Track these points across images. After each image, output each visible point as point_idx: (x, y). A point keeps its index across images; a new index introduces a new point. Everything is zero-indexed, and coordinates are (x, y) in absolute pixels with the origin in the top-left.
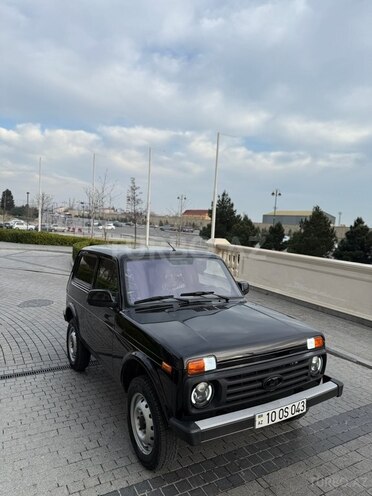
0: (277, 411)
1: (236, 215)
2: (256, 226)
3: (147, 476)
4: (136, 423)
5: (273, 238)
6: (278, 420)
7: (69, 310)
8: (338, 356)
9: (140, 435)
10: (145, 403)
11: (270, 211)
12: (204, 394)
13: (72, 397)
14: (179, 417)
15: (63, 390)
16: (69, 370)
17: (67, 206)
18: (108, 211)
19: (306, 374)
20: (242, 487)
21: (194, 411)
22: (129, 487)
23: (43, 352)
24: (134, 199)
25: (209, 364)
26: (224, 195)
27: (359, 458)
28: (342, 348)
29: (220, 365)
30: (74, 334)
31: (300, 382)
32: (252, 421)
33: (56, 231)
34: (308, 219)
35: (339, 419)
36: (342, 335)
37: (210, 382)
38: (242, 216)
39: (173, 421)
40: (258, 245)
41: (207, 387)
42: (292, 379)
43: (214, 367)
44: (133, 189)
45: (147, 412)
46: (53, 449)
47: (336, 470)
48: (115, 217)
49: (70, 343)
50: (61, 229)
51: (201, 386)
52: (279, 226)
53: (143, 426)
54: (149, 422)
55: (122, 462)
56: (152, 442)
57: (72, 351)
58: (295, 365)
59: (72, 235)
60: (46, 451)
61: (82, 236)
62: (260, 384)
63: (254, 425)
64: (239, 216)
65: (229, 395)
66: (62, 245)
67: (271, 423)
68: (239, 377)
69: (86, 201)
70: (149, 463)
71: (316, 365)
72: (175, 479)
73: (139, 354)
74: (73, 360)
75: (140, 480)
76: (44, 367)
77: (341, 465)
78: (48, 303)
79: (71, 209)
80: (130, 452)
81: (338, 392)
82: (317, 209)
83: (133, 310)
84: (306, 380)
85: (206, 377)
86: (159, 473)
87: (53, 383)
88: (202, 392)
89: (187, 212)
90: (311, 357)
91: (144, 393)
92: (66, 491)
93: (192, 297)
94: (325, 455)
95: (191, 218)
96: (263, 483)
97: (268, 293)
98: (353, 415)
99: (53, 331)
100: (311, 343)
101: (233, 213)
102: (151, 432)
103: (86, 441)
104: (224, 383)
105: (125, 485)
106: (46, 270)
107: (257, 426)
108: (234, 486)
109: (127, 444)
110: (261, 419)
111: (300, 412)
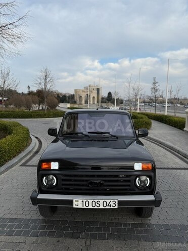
6: (91, 207)
19: (129, 186)
21: (44, 189)
24: (155, 89)
25: (54, 166)
29: (61, 168)
32: (71, 202)
41: (55, 178)
43: (57, 168)
44: (154, 83)
62: (86, 183)
63: (72, 205)
67: (85, 207)
83: (61, 138)
85: (52, 172)
100: (138, 167)
110: (77, 203)
111: (112, 207)
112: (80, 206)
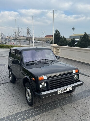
0: (64, 89)
1: (61, 36)
2: (67, 40)
3: (30, 108)
4: (27, 95)
5: (72, 43)
6: (64, 92)
7: (9, 66)
8: (87, 76)
9: (28, 97)
10: (29, 89)
11: (72, 35)
12: (44, 85)
13: (11, 90)
14: (37, 92)
15: (8, 88)
16: (10, 83)
17: (9, 36)
18: (22, 37)
19: (73, 80)
20: (55, 109)
21: (41, 90)
22: (25, 110)
23: (3, 78)
24: (29, 33)
25: (45, 78)
26: (57, 30)
27: (88, 101)
28: (88, 74)
29: (48, 78)
30: (11, 73)
31: (71, 82)
32: (57, 92)
33: (6, 44)
34: (83, 36)
35: (84, 92)
36: (88, 70)
37: (45, 82)
38: (63, 37)
39: (36, 93)
40: (68, 45)
41: (45, 84)
42: (69, 81)
43: (46, 78)
44: (28, 30)
45: (29, 91)
46: (6, 102)
47: (81, 104)
48: (24, 39)
49: (10, 75)
50: (8, 43)
51: (43, 83)
52: (74, 39)
53: (29, 95)
54: (30, 94)
55: (24, 105)
56: (31, 99)
57: (11, 77)
58: (69, 77)
59: (11, 45)
60: (4, 103)
61: (14, 45)
62: (59, 82)
63: (57, 93)
64: (62, 37)
65: (50, 85)
66: (8, 48)
67: (62, 92)
68: (53, 81)
69: (15, 34)
70: (31, 104)
71: (76, 77)
72: (38, 108)
73: (27, 76)
74: (11, 80)
75: (28, 109)
76: (3, 83)
77: (83, 103)
78: (4, 65)
79: (11, 37)
80: (26, 102)
81: (82, 84)
82: (85, 33)
83: (25, 65)
84: (73, 81)
85: (44, 81)
86: (34, 107)
87: (6, 86)
88: (43, 85)
89: (46, 36)
90: (74, 75)
91: (28, 86)
92: (9, 112)
93: (42, 61)
94: (79, 101)
95: (48, 38)
96: (61, 108)
97: (68, 59)
98: (88, 91)
99: (6, 73)
100: (74, 71)
101: (60, 36)
102: (31, 96)
103: (14, 100)
104: (49, 82)
105: (24, 110)
106: (3, 56)
107: (58, 93)
108: (53, 109)
109: (25, 101)
110: (59, 92)
111: (71, 90)
112: (61, 93)
